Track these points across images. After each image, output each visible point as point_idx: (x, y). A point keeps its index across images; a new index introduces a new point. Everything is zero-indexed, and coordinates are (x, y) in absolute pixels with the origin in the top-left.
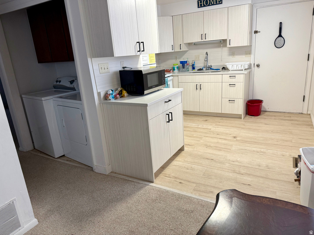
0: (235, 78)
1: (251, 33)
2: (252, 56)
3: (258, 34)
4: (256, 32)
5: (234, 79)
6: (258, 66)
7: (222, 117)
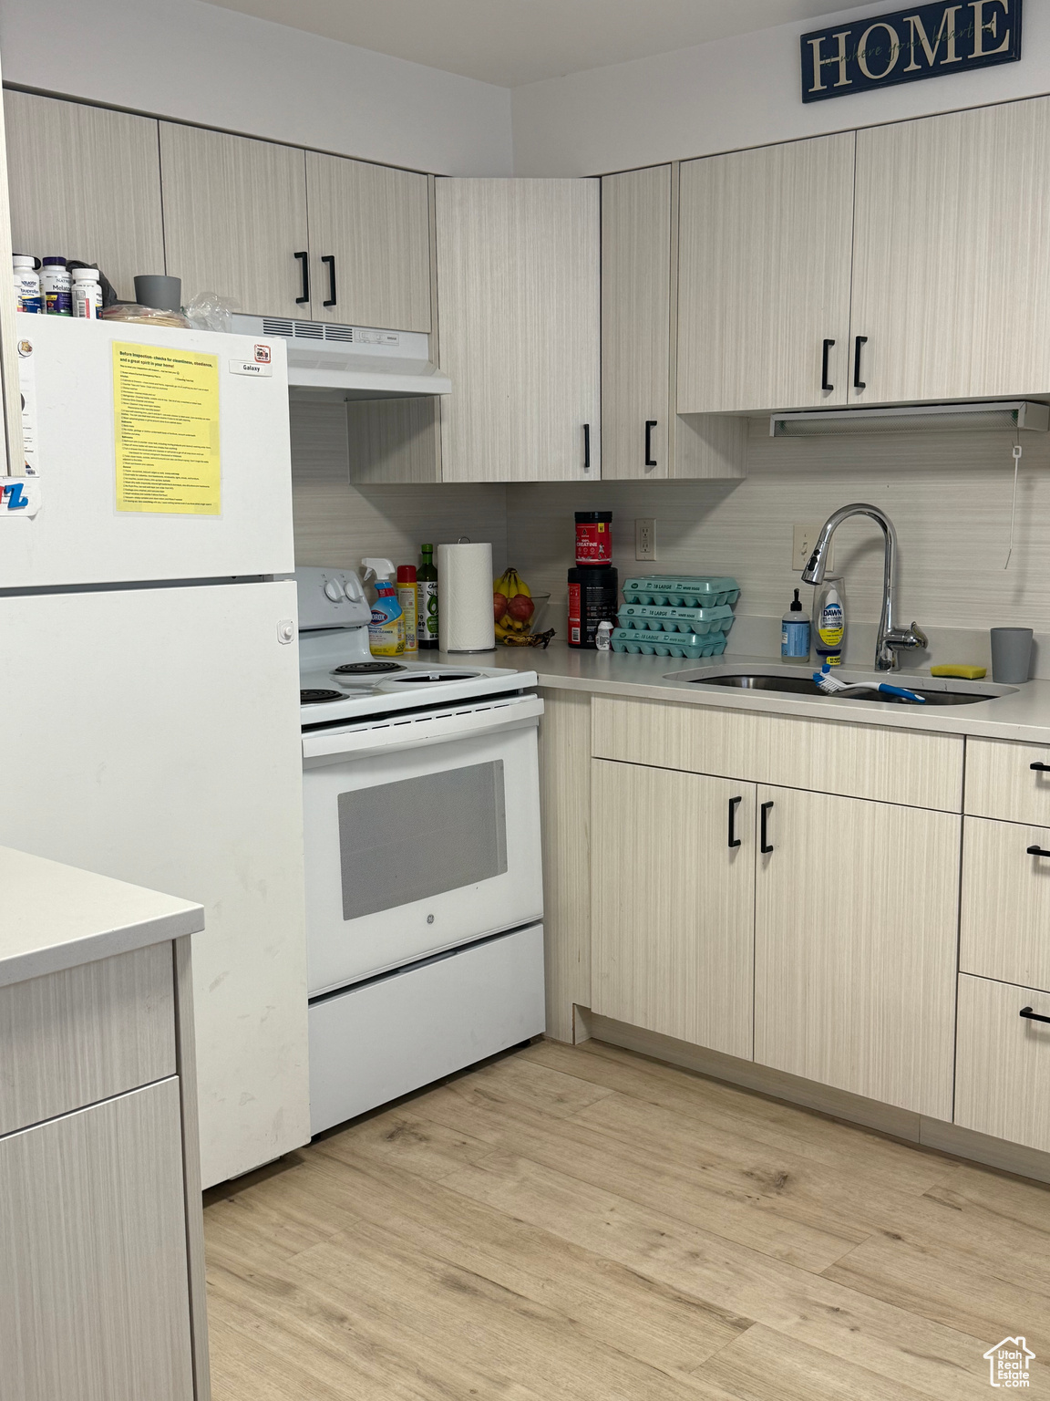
7: (957, 1166)
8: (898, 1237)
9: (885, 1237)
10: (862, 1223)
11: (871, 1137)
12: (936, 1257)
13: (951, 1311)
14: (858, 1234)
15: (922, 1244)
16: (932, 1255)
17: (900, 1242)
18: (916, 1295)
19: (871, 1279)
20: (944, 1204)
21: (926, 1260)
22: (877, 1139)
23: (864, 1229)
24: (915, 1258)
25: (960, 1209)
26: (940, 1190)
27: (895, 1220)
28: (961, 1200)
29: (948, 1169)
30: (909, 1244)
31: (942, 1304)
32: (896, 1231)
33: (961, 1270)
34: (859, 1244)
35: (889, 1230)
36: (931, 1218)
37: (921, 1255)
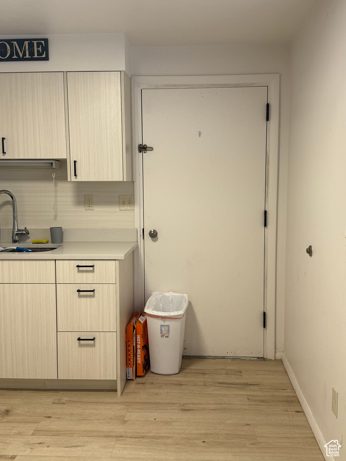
0: (93, 271)
1: (129, 149)
2: (137, 209)
3: (147, 155)
4: (143, 148)
5: (90, 274)
6: (154, 235)
7: (59, 392)
8: (50, 417)
9: (46, 418)
10: (37, 416)
11: (30, 391)
12: (63, 419)
13: (74, 432)
14: (38, 420)
15: (58, 417)
16: (62, 419)
17: (51, 418)
18: (62, 431)
19: (47, 431)
20: (60, 404)
21: (61, 421)
22: (32, 391)
23: (39, 418)
24: (57, 421)
25: (64, 404)
26: (57, 400)
27: (47, 412)
28: (64, 401)
29: (57, 394)
30: (54, 418)
31: (70, 431)
32: (48, 416)
33: (71, 420)
34: (39, 423)
35: (46, 416)
36: (57, 409)
37: (58, 420)
